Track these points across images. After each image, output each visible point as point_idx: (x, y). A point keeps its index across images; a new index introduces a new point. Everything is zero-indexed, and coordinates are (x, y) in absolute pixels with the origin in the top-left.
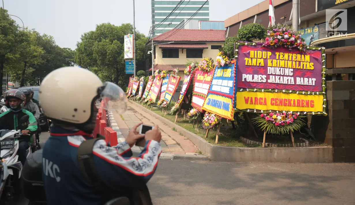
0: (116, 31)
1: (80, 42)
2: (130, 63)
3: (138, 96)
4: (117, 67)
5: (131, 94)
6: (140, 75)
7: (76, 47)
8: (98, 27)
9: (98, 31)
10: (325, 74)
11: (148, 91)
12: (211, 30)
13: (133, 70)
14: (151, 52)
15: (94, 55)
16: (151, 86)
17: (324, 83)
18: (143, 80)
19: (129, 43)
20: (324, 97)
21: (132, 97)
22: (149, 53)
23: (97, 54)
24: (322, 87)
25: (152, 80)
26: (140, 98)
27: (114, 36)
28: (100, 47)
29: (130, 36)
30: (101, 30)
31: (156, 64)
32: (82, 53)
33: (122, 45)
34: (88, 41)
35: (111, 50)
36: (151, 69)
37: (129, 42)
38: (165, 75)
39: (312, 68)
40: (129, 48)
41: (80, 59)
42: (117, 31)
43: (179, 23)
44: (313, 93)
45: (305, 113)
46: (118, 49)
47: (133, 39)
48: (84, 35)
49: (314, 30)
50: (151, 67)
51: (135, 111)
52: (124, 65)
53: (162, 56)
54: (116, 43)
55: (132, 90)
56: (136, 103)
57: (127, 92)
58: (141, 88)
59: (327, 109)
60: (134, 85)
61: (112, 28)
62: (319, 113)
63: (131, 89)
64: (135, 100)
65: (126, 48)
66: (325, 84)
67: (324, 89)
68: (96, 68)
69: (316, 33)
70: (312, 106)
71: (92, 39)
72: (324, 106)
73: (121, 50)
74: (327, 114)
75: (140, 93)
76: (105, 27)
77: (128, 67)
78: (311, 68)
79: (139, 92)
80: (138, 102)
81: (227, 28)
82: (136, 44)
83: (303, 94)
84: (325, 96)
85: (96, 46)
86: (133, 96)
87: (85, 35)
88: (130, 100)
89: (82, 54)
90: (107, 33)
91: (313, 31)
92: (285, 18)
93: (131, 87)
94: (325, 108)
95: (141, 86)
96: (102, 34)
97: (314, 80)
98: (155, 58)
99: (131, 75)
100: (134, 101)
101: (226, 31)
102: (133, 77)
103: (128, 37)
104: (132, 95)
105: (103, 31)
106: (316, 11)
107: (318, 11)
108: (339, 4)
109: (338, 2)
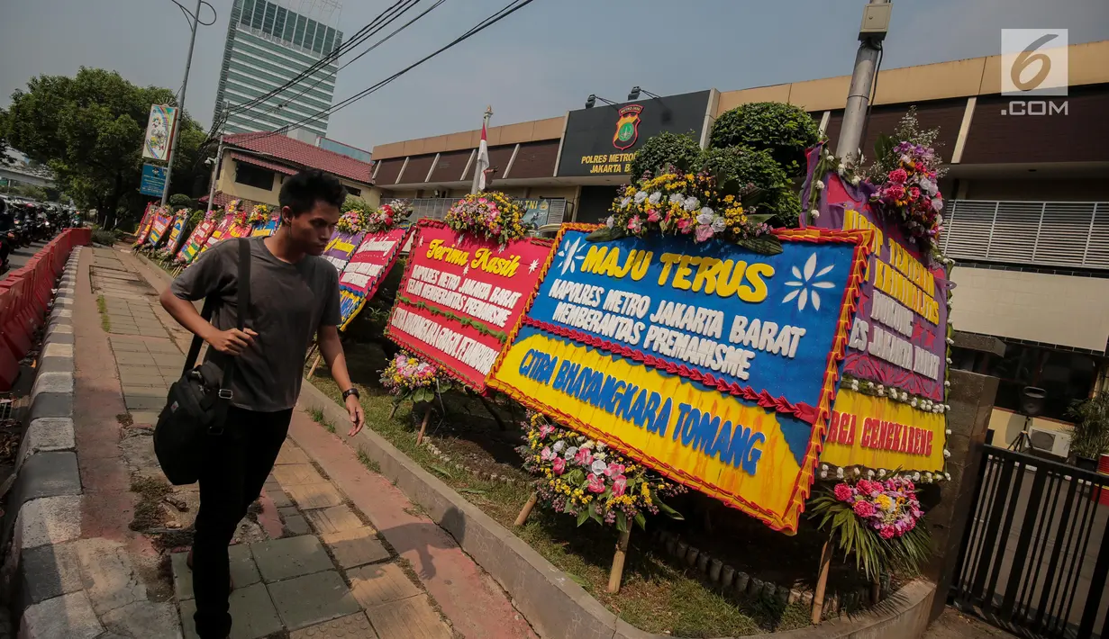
0: (131, 96)
1: (24, 93)
2: (156, 172)
3: (165, 253)
4: (120, 174)
5: (146, 241)
6: (177, 204)
7: (11, 103)
8: (85, 72)
9: (82, 81)
11: (199, 246)
12: (345, 157)
13: (162, 188)
14: (215, 160)
15: (59, 132)
16: (210, 235)
18: (186, 217)
19: (160, 125)
21: (146, 248)
22: (207, 161)
23: (70, 132)
24: (944, 388)
25: (213, 221)
26: (170, 258)
27: (124, 106)
28: (81, 117)
29: (167, 109)
30: (92, 83)
31: (219, 189)
32: (27, 120)
33: (142, 131)
34: (50, 97)
35: (111, 133)
36: (204, 198)
37: (162, 122)
38: (265, 216)
40: (159, 137)
41: (18, 131)
42: (135, 96)
43: (279, 127)
45: (916, 477)
46: (128, 135)
47: (175, 120)
48: (40, 80)
49: (541, 206)
50: (206, 192)
51: (154, 292)
52: (139, 175)
53: (234, 178)
54: (125, 122)
55: (149, 233)
56: (155, 266)
57: (135, 235)
58: (176, 233)
60: (156, 223)
61: (122, 87)
62: (939, 477)
63: (147, 229)
64: (153, 256)
65: (152, 134)
67: (947, 394)
68: (65, 167)
69: (543, 211)
71: (61, 95)
72: (946, 452)
73: (136, 140)
75: (172, 244)
76: (104, 78)
77: (148, 178)
79: (170, 241)
80: (163, 265)
81: (377, 161)
82: (179, 138)
85: (68, 112)
86: (151, 247)
87: (44, 80)
88: (141, 255)
89: (24, 120)
90: (108, 93)
91: (538, 208)
92: (495, 171)
93: (149, 226)
95: (178, 228)
96: (91, 91)
98: (218, 177)
99: (155, 200)
100: (150, 258)
101: (374, 167)
102: (159, 205)
103: (162, 111)
104: (148, 245)
105: (95, 86)
106: (555, 175)
107: (557, 176)
108: (595, 174)
109: (595, 170)
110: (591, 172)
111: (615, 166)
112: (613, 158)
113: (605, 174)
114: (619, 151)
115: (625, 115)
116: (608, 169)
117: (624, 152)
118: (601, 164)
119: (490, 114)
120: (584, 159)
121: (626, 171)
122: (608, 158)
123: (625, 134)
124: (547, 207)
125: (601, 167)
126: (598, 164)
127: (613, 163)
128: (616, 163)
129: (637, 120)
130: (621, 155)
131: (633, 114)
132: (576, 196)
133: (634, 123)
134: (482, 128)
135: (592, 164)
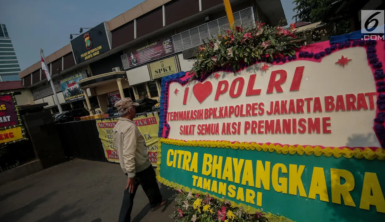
10: (18, 111)
12: (7, 82)
17: (19, 117)
20: (21, 127)
24: (18, 121)
39: (5, 108)
44: (10, 127)
45: (6, 144)
59: (27, 135)
62: (20, 140)
66: (21, 118)
67: (20, 122)
69: (81, 77)
70: (12, 137)
72: (23, 134)
74: (28, 139)
78: (2, 109)
81: (22, 78)
83: (6, 129)
84: (23, 126)
91: (79, 76)
94: (25, 135)
97: (9, 117)
101: (22, 81)
107: (77, 64)
108: (87, 59)
110: (85, 59)
112: (89, 52)
114: (89, 50)
115: (86, 37)
116: (89, 57)
117: (91, 49)
120: (81, 56)
121: (94, 56)
122: (87, 53)
123: (89, 44)
124: (81, 75)
126: (86, 56)
128: (90, 54)
131: (87, 36)
132: (89, 68)
133: (89, 39)
135: (84, 56)
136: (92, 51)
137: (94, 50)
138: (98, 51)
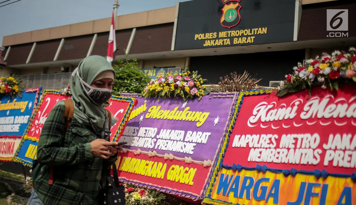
49: (159, 74)
81: (7, 47)
106: (173, 49)
107: (175, 50)
108: (208, 47)
109: (207, 44)
110: (204, 45)
111: (225, 40)
112: (222, 34)
113: (217, 46)
114: (226, 29)
115: (228, 3)
116: (219, 43)
117: (231, 29)
118: (213, 39)
119: (118, 5)
120: (197, 36)
121: (234, 43)
122: (218, 35)
123: (230, 17)
125: (212, 42)
126: (210, 40)
127: (223, 38)
128: (226, 38)
129: (238, 6)
130: (229, 32)
131: (234, 2)
133: (237, 9)
134: (111, 16)
135: (205, 39)
136: (233, 33)
137: (240, 32)
138: (253, 38)
